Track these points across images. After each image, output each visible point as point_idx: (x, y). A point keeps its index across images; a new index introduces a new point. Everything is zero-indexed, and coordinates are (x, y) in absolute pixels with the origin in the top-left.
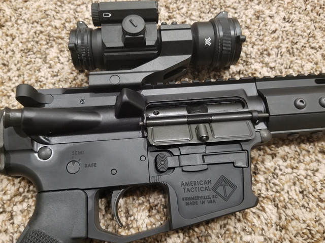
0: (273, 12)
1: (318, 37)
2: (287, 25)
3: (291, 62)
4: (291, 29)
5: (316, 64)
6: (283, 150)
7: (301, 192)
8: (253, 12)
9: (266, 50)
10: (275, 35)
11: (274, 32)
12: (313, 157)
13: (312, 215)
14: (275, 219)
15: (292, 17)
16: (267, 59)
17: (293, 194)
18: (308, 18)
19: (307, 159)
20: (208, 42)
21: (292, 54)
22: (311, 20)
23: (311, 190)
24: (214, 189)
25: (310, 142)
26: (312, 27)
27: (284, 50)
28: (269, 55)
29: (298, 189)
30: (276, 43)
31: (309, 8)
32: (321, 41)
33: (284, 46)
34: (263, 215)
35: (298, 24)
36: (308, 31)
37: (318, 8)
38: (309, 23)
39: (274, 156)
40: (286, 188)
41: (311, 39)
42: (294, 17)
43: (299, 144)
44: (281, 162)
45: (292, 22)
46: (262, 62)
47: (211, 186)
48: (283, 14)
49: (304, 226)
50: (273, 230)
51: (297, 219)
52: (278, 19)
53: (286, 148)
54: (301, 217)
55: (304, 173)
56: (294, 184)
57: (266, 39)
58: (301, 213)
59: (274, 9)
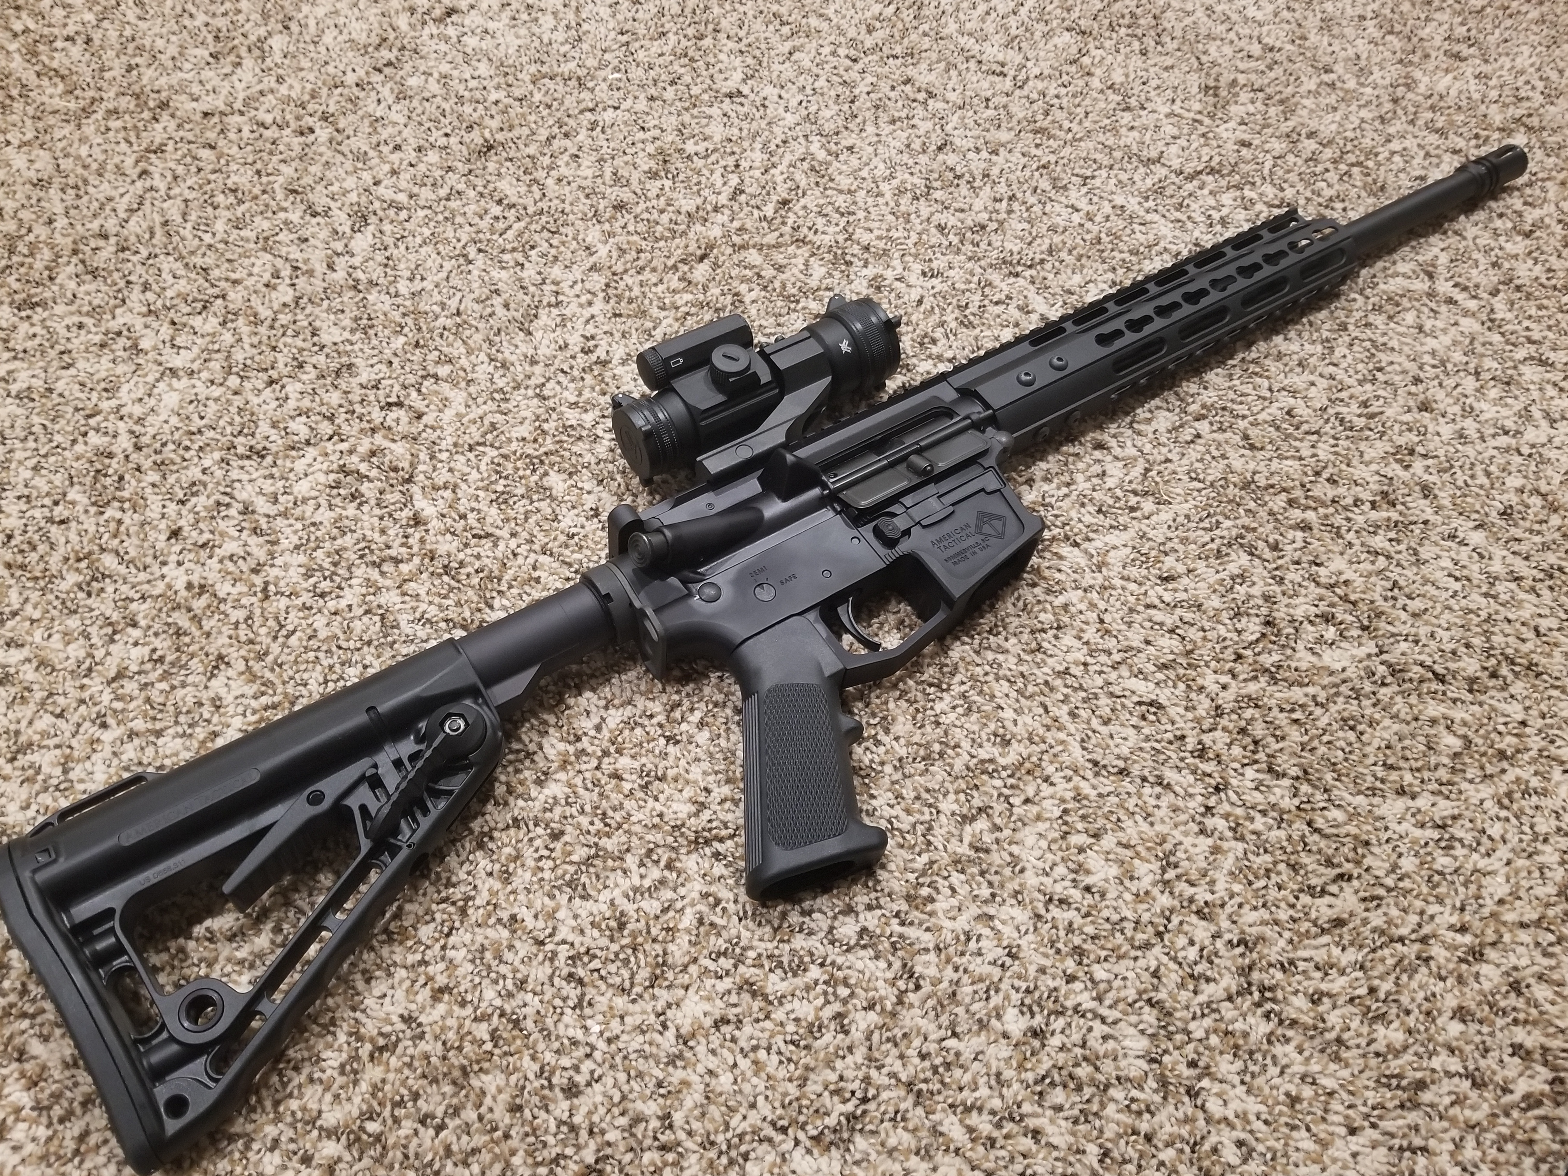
0: (899, 270)
1: (997, 282)
2: (935, 281)
3: (976, 338)
4: (945, 287)
5: (1017, 325)
6: (1040, 468)
7: (1099, 511)
8: (865, 283)
9: (926, 335)
10: (926, 305)
11: (920, 302)
12: (1087, 459)
13: (1131, 533)
14: (1083, 562)
15: (935, 265)
16: (935, 350)
17: (1088, 519)
18: (962, 258)
19: (1081, 465)
20: (845, 347)
21: (971, 325)
22: (970, 259)
23: (1111, 502)
24: (979, 531)
25: (1072, 441)
26: (979, 270)
27: (953, 325)
28: (934, 341)
29: (1092, 509)
30: (936, 318)
31: (955, 240)
32: (1003, 286)
33: (950, 318)
34: (1064, 565)
35: (951, 273)
36: (975, 279)
37: (969, 235)
38: (969, 265)
39: (1030, 482)
40: (1074, 514)
41: (987, 290)
42: (940, 263)
43: (1057, 450)
44: (1046, 487)
45: (940, 274)
46: (930, 356)
47: (972, 530)
48: (917, 267)
49: (1128, 550)
50: (1088, 575)
51: (1115, 548)
52: (914, 278)
53: (1043, 465)
54: (1118, 542)
55: (1088, 485)
56: (1083, 505)
57: (914, 318)
58: (1114, 538)
59: (896, 263)
